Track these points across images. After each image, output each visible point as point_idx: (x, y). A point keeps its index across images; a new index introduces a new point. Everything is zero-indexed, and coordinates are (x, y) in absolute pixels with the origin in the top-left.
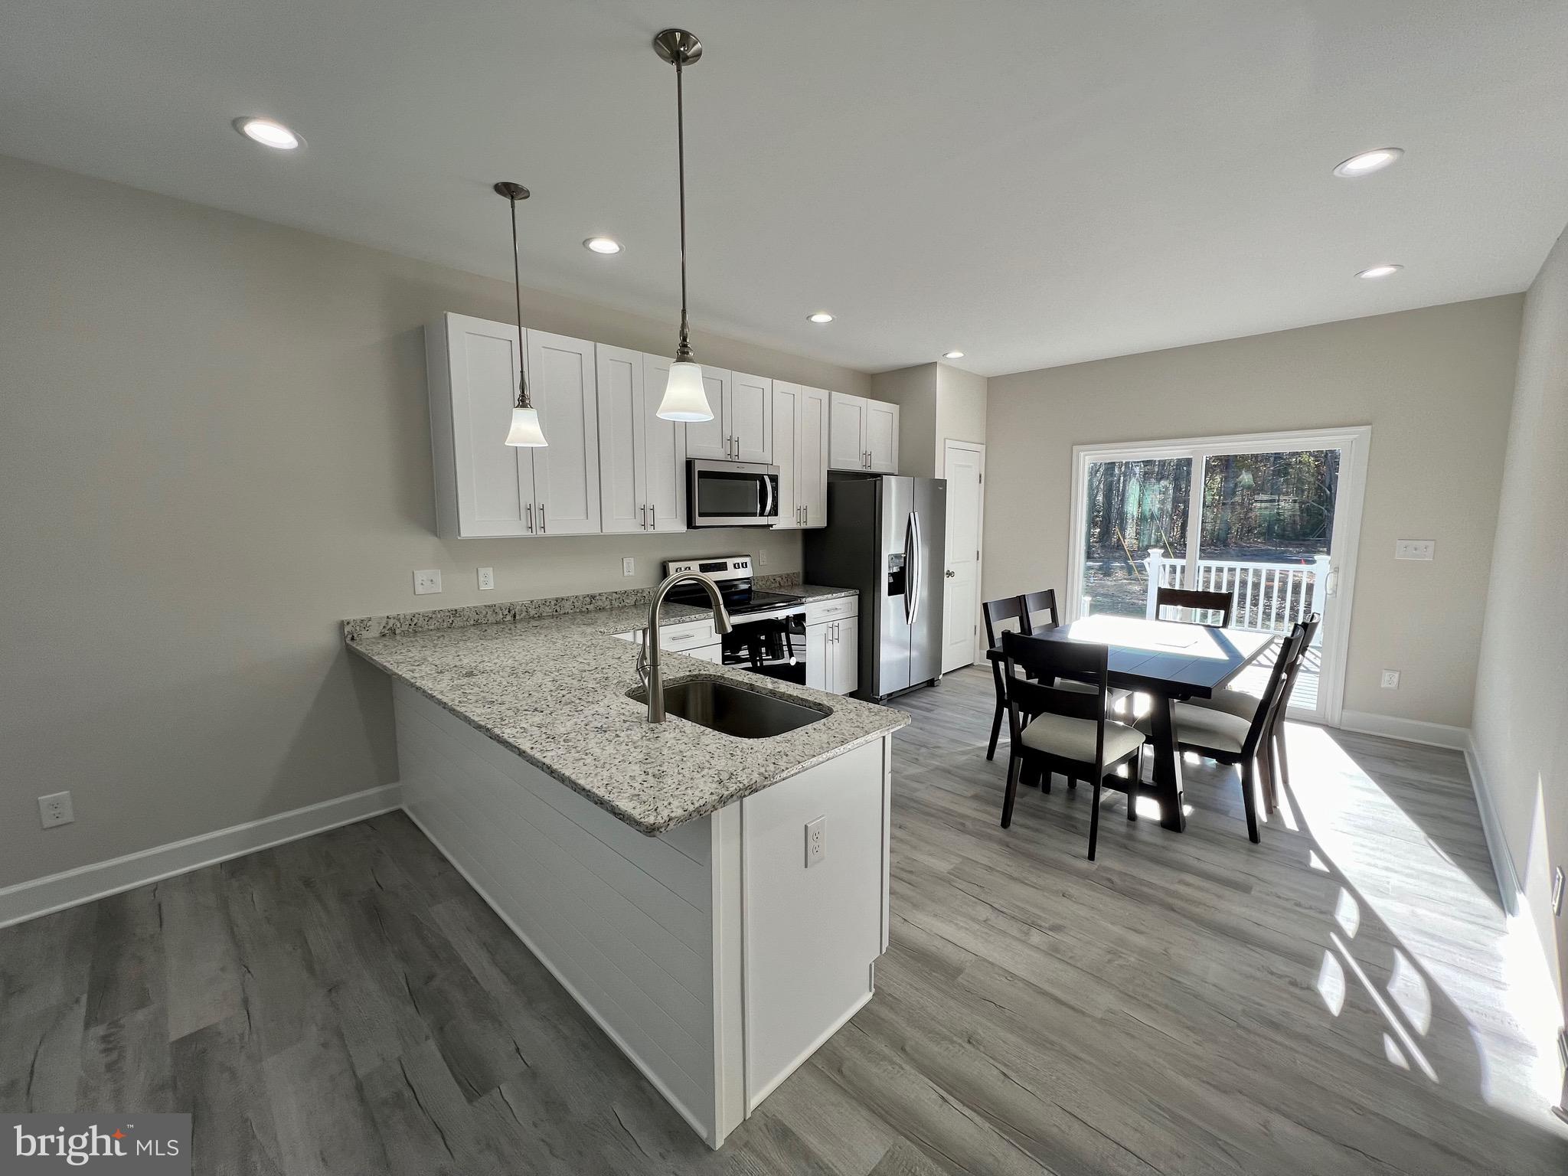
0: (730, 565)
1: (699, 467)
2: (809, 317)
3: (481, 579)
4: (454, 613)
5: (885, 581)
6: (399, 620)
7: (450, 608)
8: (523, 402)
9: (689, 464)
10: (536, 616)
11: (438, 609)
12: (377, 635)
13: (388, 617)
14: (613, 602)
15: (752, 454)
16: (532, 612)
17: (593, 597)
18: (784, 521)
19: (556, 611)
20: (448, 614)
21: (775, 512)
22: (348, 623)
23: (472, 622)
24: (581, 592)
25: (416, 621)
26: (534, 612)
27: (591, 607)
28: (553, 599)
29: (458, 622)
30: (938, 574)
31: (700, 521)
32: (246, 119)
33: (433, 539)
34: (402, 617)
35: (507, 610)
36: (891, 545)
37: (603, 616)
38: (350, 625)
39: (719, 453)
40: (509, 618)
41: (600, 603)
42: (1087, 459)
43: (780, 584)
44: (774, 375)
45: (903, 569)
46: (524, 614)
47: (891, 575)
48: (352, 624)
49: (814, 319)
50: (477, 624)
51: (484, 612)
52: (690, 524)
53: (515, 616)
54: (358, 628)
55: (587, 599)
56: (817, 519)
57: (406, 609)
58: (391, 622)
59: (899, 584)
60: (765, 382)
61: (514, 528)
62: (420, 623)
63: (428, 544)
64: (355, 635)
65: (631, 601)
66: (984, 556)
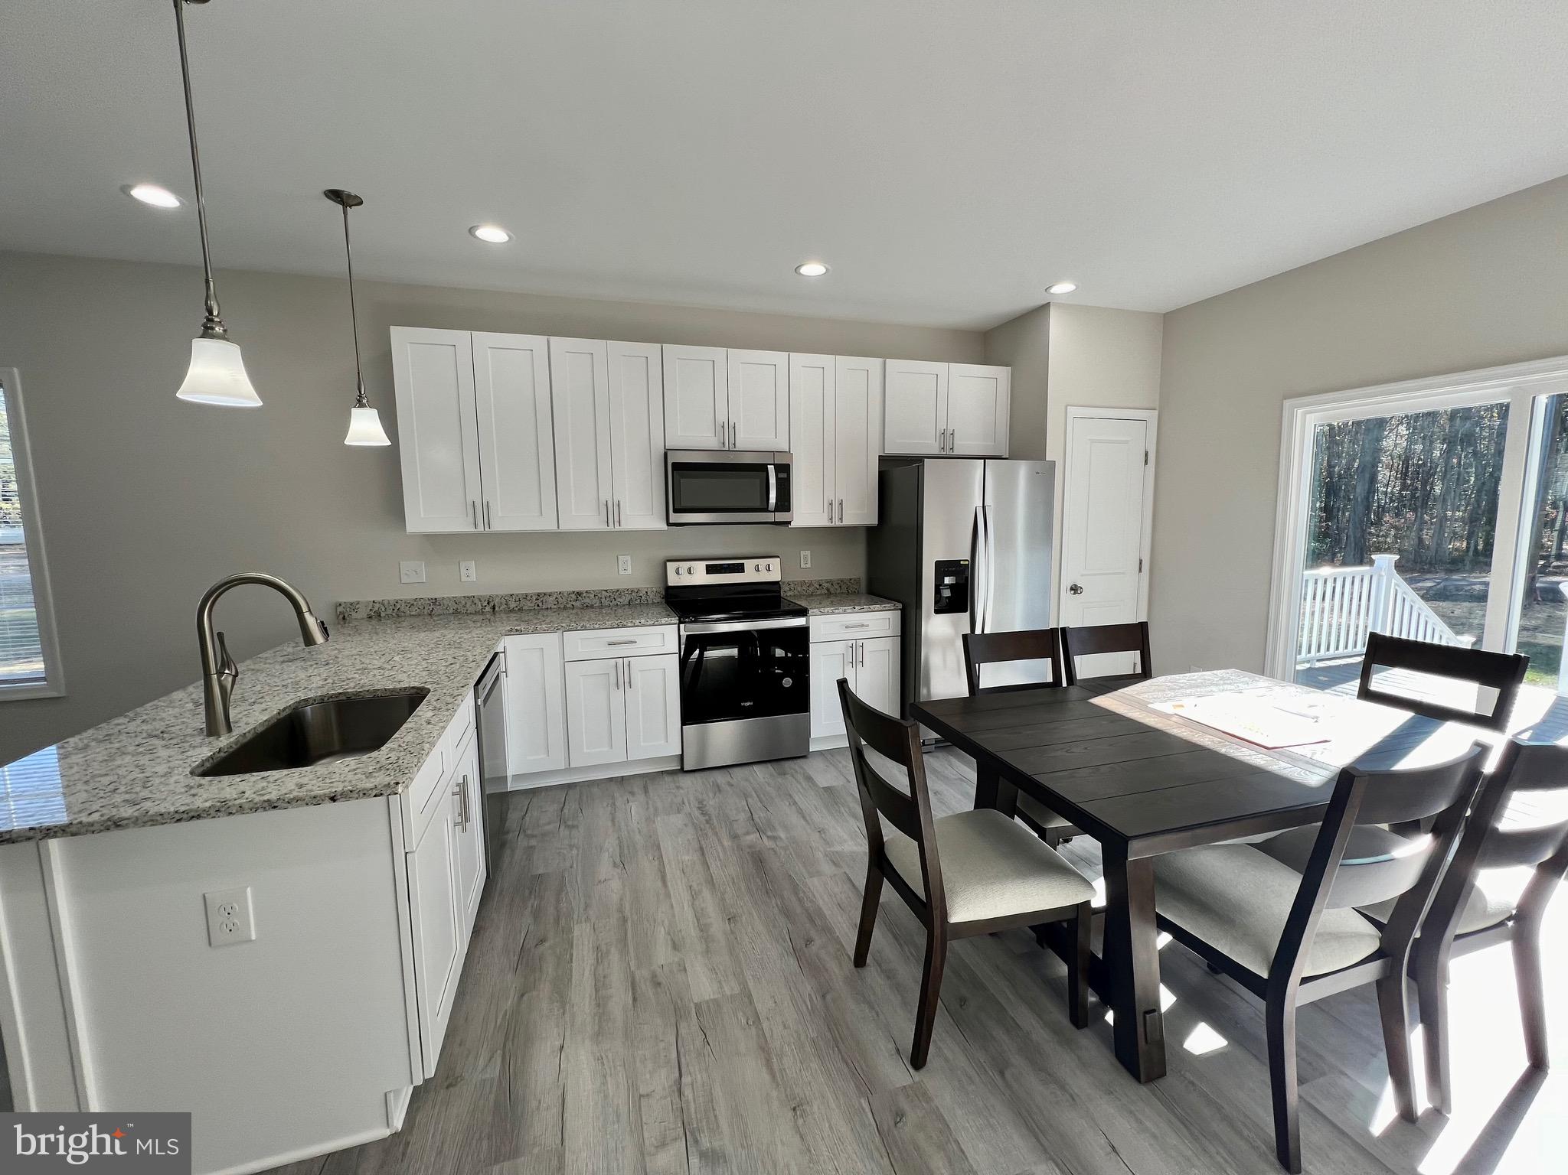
2: (797, 269)
3: (463, 571)
4: (434, 601)
6: (384, 605)
7: (430, 597)
10: (517, 609)
11: (419, 597)
12: (365, 616)
13: (374, 602)
14: (603, 600)
16: (512, 605)
17: (579, 594)
19: (538, 606)
20: (429, 602)
22: (340, 605)
23: (451, 611)
24: (567, 588)
25: (399, 606)
26: (515, 606)
27: (577, 604)
28: (535, 594)
29: (438, 610)
32: (130, 187)
34: (386, 603)
35: (486, 602)
37: (590, 613)
38: (342, 607)
40: (488, 609)
41: (587, 600)
43: (827, 591)
46: (504, 606)
48: (343, 605)
49: (804, 270)
50: (456, 612)
51: (464, 602)
53: (494, 607)
54: (348, 610)
55: (574, 596)
57: (390, 595)
58: (377, 606)
62: (402, 609)
64: (346, 615)
65: (625, 600)
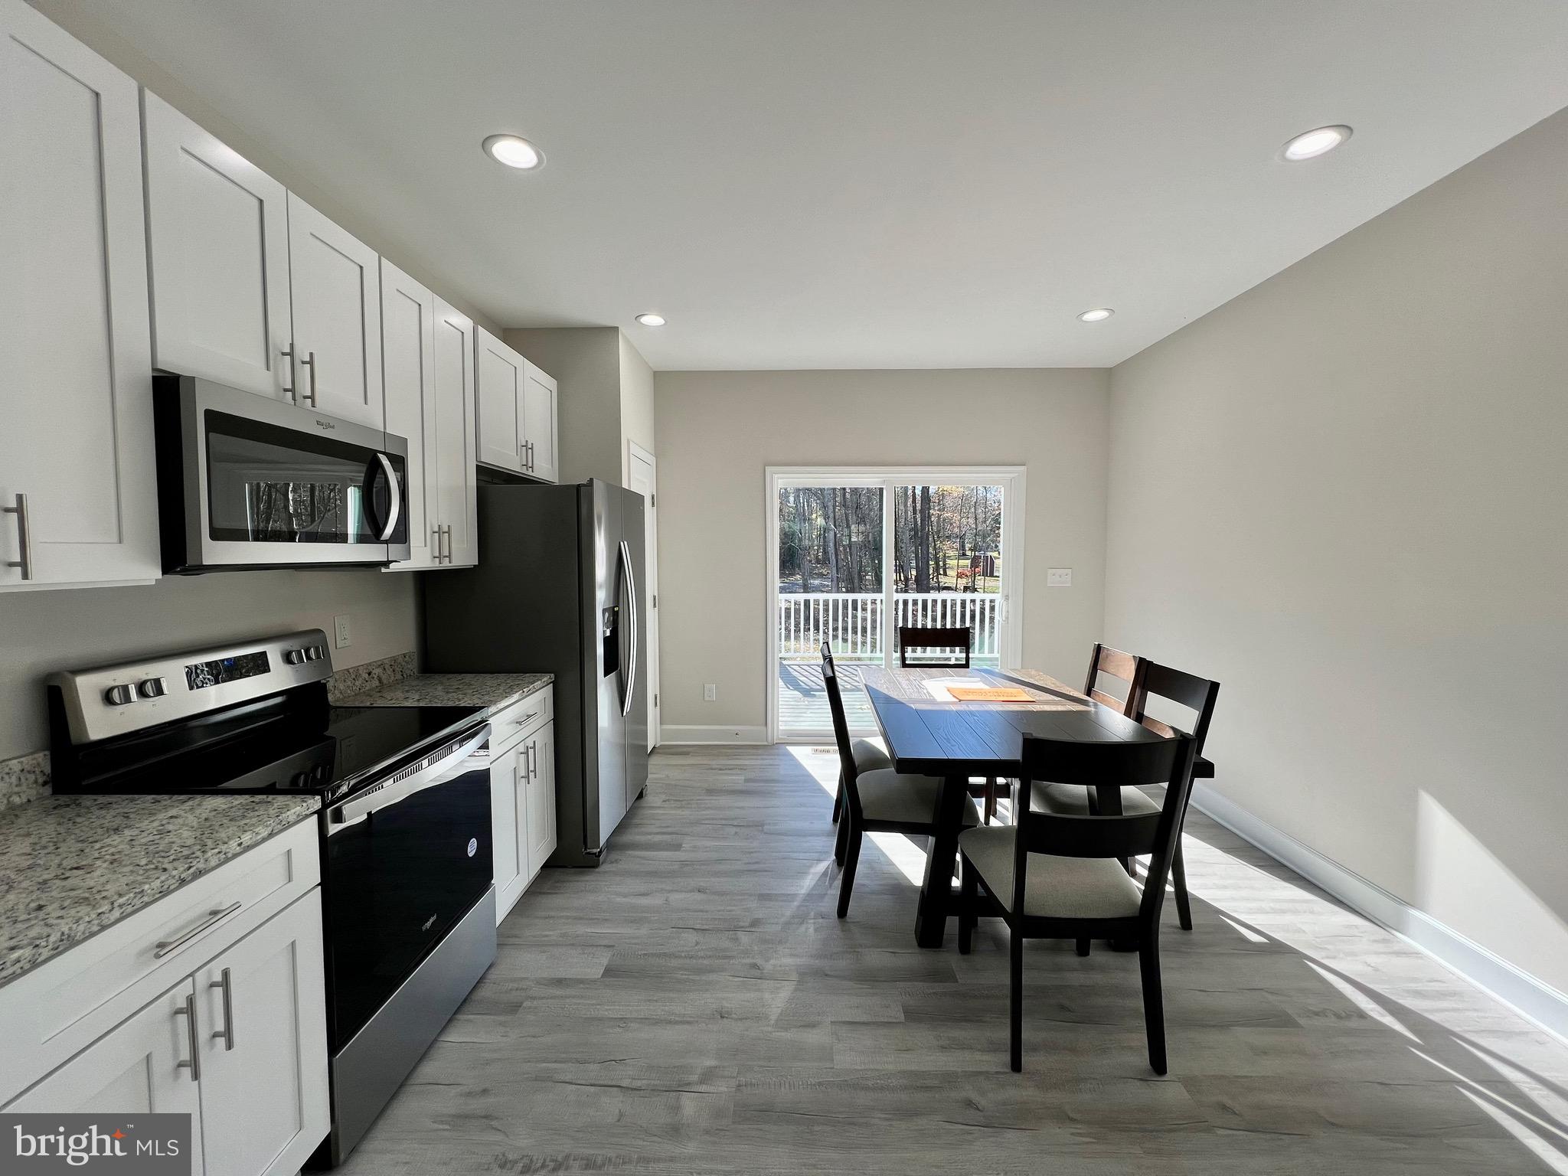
9: (165, 388)
21: (402, 535)
31: (216, 552)
42: (780, 483)
43: (380, 680)
47: (605, 641)
49: (499, 147)
52: (173, 558)
66: (660, 602)
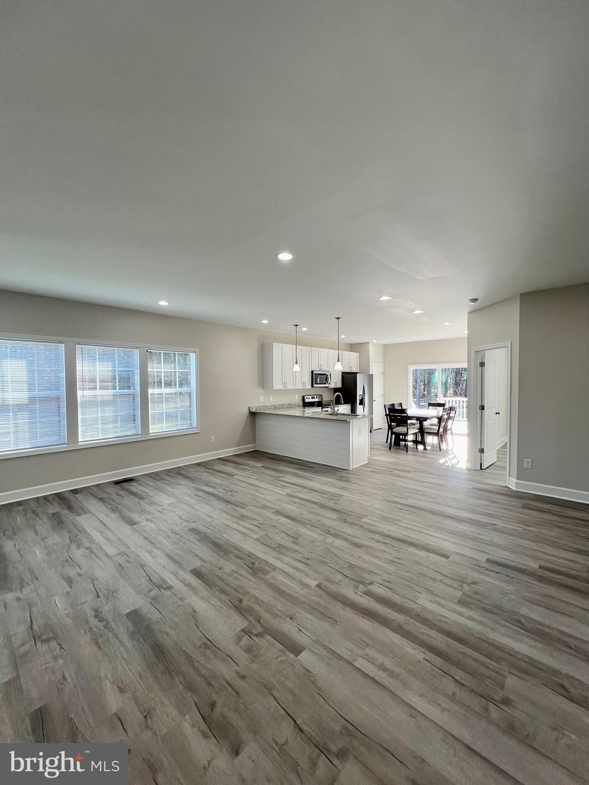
0: (311, 398)
1: (315, 372)
5: (358, 402)
8: (297, 363)
9: (312, 372)
15: (325, 369)
18: (332, 386)
30: (371, 401)
31: (315, 386)
33: (262, 389)
36: (359, 392)
39: (318, 369)
42: (411, 368)
44: (329, 348)
45: (362, 398)
47: (360, 400)
52: (312, 386)
56: (339, 385)
59: (362, 403)
60: (327, 350)
61: (281, 387)
63: (261, 391)
66: (384, 396)
